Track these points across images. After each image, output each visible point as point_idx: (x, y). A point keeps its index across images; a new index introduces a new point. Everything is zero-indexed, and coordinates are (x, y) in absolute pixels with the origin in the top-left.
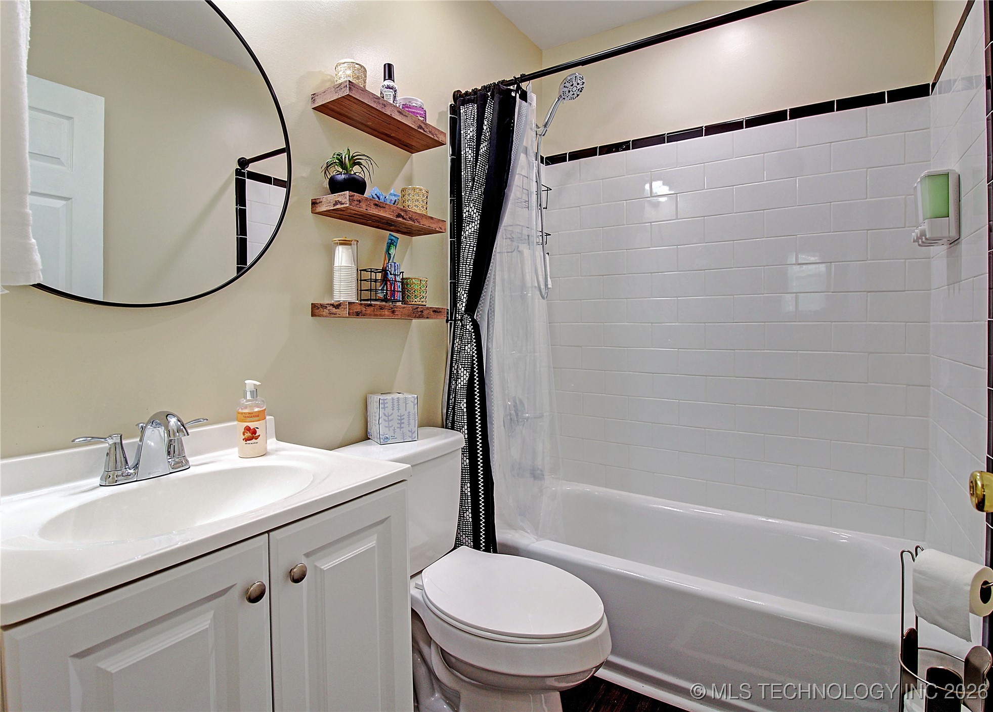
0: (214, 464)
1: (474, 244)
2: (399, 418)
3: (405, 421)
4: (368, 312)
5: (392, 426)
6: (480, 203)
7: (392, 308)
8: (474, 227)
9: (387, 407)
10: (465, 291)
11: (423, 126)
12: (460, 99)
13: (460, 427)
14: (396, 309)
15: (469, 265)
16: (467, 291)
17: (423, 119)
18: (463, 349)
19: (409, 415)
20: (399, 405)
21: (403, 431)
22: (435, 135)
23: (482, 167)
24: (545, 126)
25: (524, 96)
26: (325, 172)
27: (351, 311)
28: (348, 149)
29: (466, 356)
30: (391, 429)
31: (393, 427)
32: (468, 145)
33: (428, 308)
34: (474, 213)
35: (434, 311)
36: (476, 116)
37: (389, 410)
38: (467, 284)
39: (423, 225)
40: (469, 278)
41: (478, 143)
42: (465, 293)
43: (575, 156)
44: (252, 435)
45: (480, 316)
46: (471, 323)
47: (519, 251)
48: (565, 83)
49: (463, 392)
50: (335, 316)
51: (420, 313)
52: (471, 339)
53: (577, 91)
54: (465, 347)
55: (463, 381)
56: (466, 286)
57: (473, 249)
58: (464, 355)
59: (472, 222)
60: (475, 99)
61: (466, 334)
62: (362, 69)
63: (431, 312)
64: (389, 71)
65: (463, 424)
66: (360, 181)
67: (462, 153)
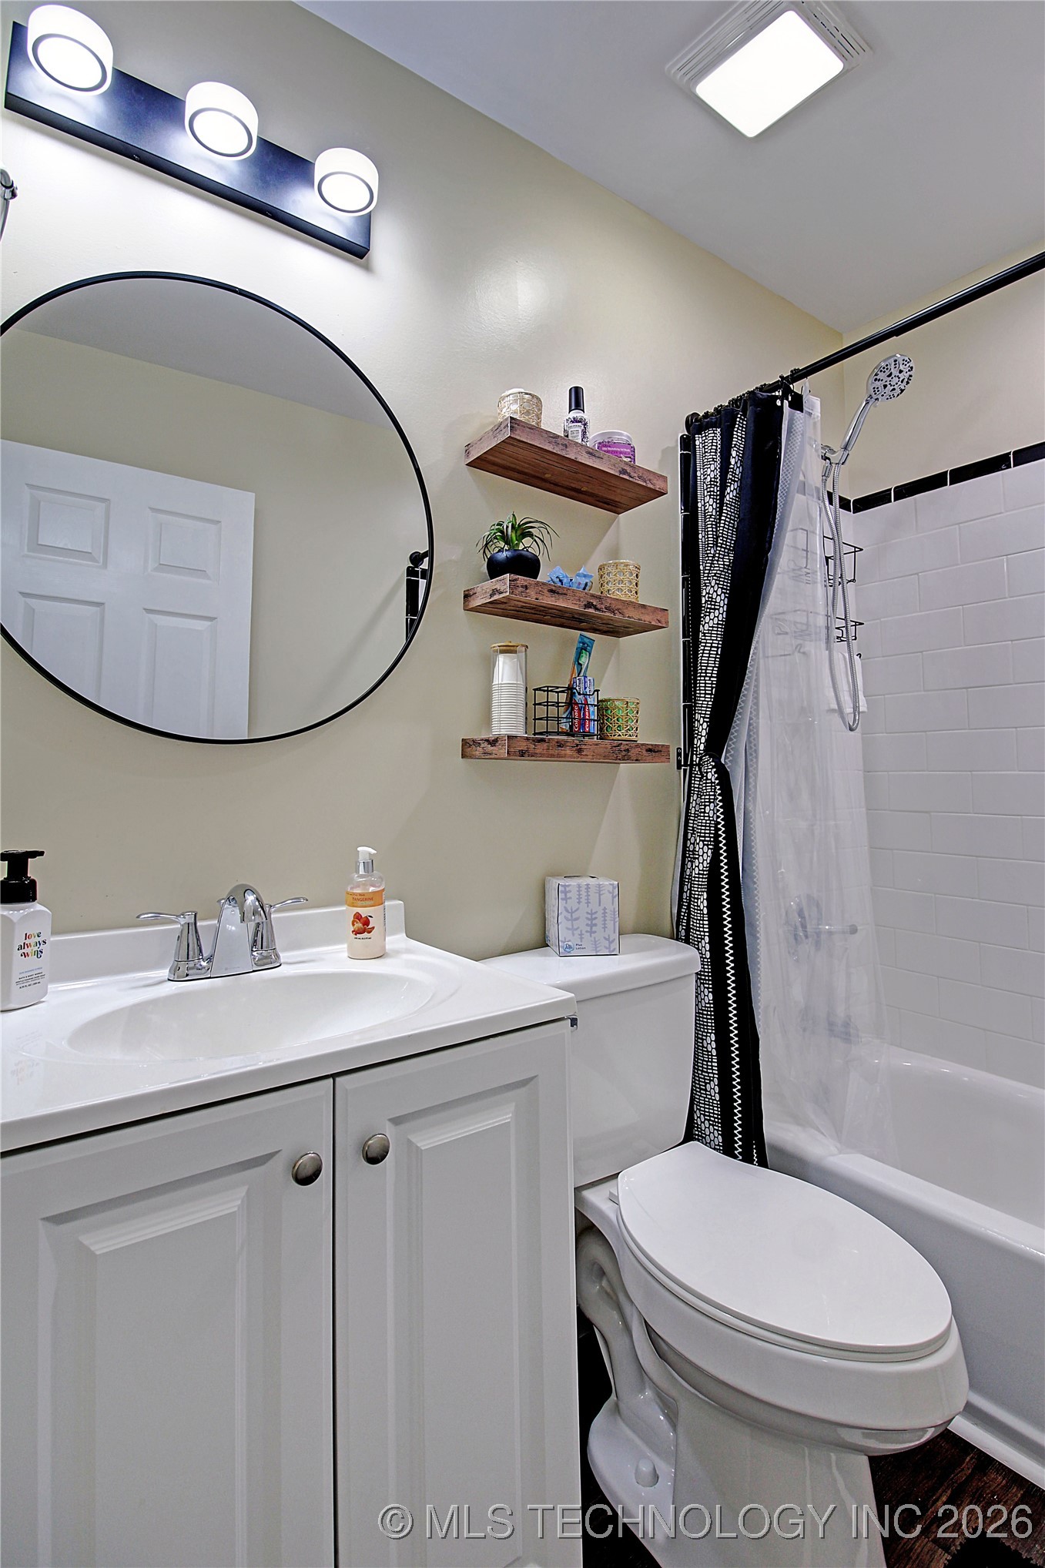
0: (311, 964)
1: (718, 644)
2: (589, 916)
3: (599, 921)
4: (538, 751)
5: (578, 928)
6: (728, 579)
7: (577, 745)
8: (718, 617)
9: (570, 898)
10: (704, 718)
11: (629, 470)
12: (696, 425)
13: (698, 938)
14: (583, 747)
15: (710, 677)
16: (707, 718)
17: (629, 459)
18: (703, 810)
19: (605, 913)
20: (588, 895)
21: (595, 938)
22: (648, 482)
23: (730, 522)
24: (845, 448)
25: (797, 403)
26: (484, 552)
27: (512, 750)
28: (514, 515)
29: (706, 823)
30: (577, 932)
31: (579, 930)
32: (708, 492)
33: (638, 746)
34: (717, 595)
35: (649, 750)
36: (719, 446)
37: (572, 904)
38: (707, 707)
39: (628, 617)
40: (711, 698)
41: (723, 487)
42: (704, 721)
43: (906, 491)
44: (363, 926)
45: (731, 758)
46: (715, 770)
47: (804, 653)
48: (876, 375)
49: (702, 882)
50: (491, 756)
51: (625, 753)
52: (715, 795)
53: (900, 383)
54: (704, 809)
55: (702, 863)
56: (706, 711)
57: (717, 651)
58: (704, 821)
59: (715, 609)
60: (718, 422)
61: (706, 786)
62: (535, 400)
63: (644, 752)
64: (577, 398)
65: (702, 933)
66: (530, 559)
67: (699, 505)
